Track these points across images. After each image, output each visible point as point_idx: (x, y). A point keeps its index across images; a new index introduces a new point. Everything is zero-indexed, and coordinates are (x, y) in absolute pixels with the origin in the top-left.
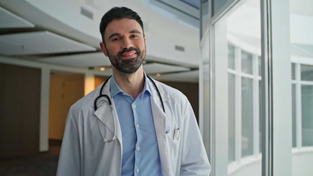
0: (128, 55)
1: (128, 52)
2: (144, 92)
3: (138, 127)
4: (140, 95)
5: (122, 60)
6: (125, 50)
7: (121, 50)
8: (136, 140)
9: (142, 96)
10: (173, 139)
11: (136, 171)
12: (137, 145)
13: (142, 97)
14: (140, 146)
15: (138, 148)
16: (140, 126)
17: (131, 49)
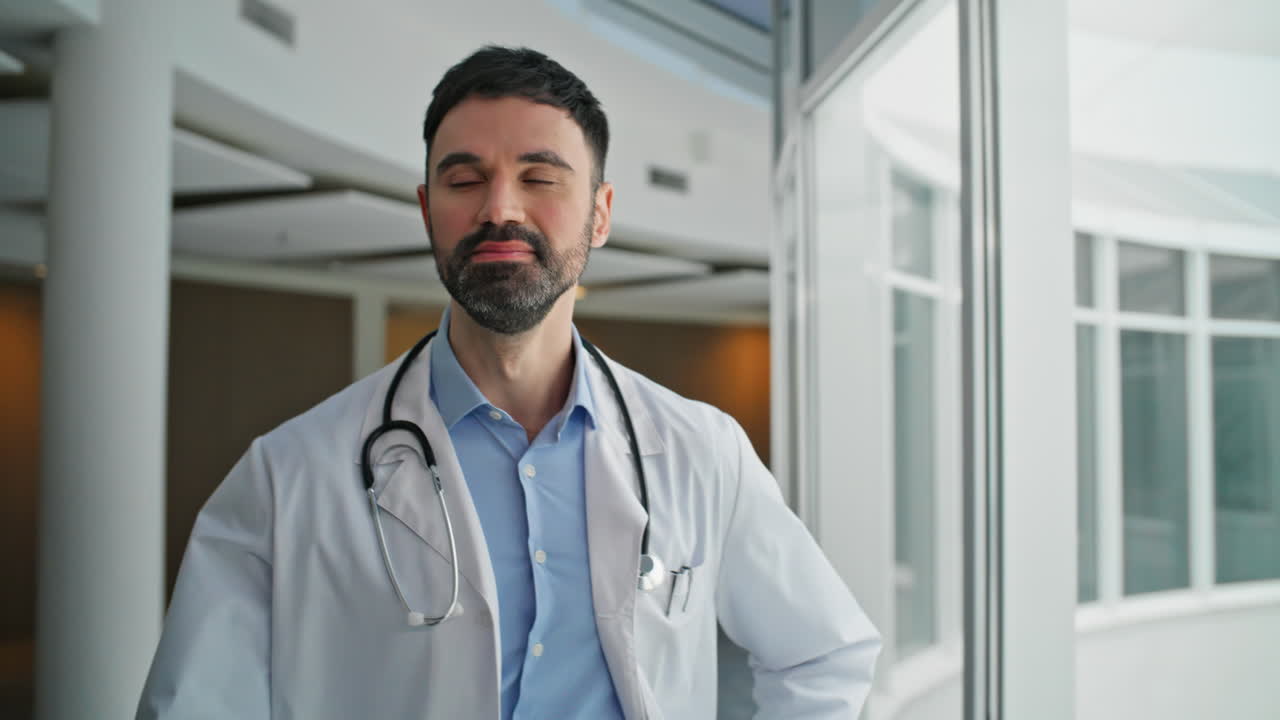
2: (569, 411)
3: (540, 561)
4: (553, 422)
6: (489, 232)
7: (473, 228)
8: (530, 618)
9: (563, 428)
10: (667, 613)
12: (535, 637)
13: (559, 435)
14: (544, 640)
15: (536, 649)
16: (549, 554)
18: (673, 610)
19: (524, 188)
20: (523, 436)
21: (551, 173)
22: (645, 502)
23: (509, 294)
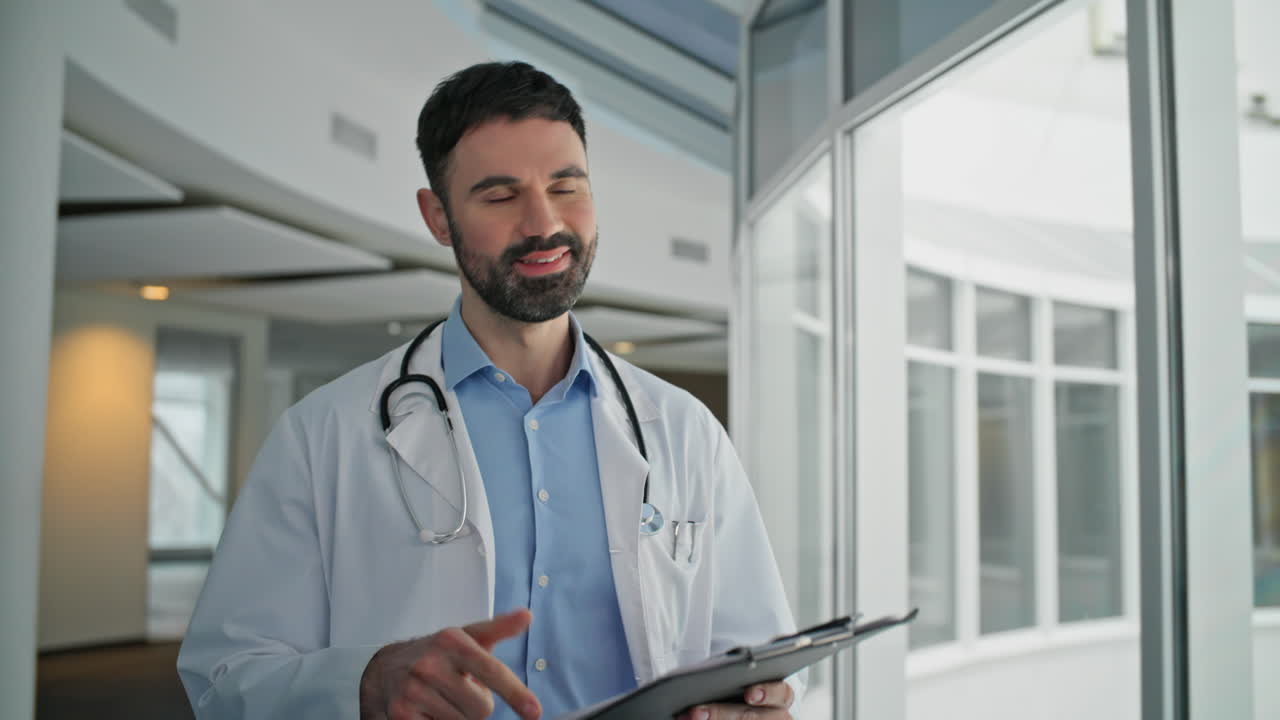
0: (544, 261)
1: (545, 253)
2: (574, 375)
3: (543, 499)
4: (556, 387)
5: (518, 276)
6: (534, 244)
7: (518, 241)
9: (567, 391)
10: (674, 558)
11: (534, 666)
13: (564, 395)
14: (548, 572)
15: (543, 580)
16: (551, 496)
17: (557, 240)
18: (677, 554)
19: (551, 198)
20: (527, 397)
21: (572, 183)
22: (643, 452)
23: (561, 299)
